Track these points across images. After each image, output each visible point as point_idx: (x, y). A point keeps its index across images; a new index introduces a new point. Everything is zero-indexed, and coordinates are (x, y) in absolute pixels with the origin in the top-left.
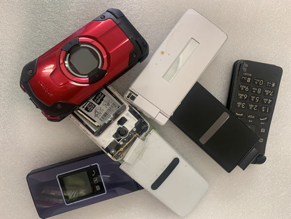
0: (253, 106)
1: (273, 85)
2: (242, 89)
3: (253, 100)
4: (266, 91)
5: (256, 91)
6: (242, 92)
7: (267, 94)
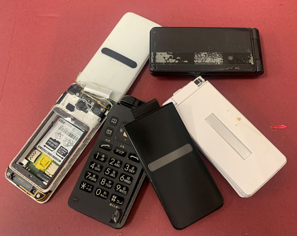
0: (115, 164)
1: (84, 186)
2: (124, 188)
3: (114, 172)
4: (95, 180)
5: (108, 183)
6: (126, 185)
7: (94, 176)
